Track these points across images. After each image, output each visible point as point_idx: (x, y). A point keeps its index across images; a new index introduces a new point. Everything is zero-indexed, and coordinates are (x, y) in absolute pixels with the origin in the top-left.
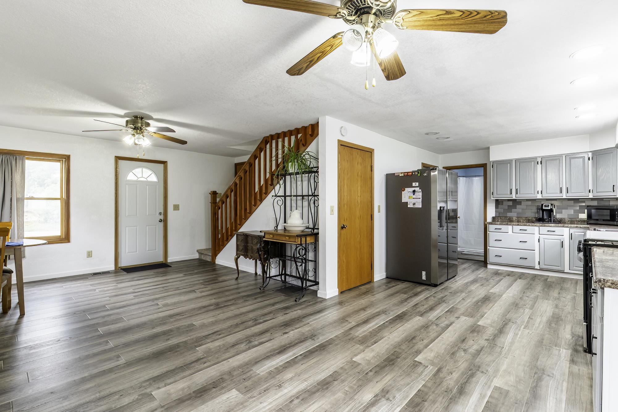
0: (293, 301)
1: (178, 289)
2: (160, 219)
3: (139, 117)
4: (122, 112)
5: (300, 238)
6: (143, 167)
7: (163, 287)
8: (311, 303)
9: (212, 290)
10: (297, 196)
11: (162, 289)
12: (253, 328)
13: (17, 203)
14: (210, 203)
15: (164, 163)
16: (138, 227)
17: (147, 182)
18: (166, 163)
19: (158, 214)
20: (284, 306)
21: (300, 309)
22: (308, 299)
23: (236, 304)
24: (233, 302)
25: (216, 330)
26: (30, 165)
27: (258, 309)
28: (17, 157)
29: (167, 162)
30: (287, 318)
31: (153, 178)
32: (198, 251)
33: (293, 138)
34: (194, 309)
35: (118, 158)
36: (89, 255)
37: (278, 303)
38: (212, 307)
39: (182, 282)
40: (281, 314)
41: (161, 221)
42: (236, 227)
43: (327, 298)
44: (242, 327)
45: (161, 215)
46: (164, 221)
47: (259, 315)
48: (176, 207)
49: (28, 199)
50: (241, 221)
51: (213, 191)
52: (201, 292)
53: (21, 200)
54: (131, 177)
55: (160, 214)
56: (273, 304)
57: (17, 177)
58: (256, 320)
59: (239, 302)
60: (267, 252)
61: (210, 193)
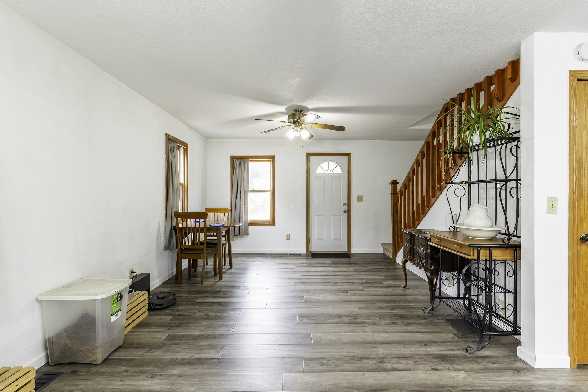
0: (463, 349)
1: (335, 284)
2: (345, 210)
3: (298, 110)
4: (283, 109)
5: (477, 251)
6: (329, 161)
7: (324, 279)
8: (496, 366)
9: (366, 295)
10: (487, 181)
11: (322, 281)
12: (367, 374)
13: (244, 194)
14: (391, 194)
15: (348, 155)
16: (342, 216)
17: (333, 174)
18: (350, 155)
19: (342, 204)
20: (442, 353)
21: (465, 371)
22: (495, 355)
23: (377, 324)
24: (375, 319)
25: (324, 355)
26: (252, 165)
27: (398, 342)
28: (245, 160)
29: (351, 153)
30: (432, 380)
31: (338, 170)
32: (382, 245)
33: (482, 94)
34: (327, 315)
35: (309, 154)
36: (288, 238)
37: (435, 343)
38: (347, 319)
39: (346, 277)
40: (427, 367)
41: (345, 212)
42: (414, 223)
43: (537, 367)
44: (357, 364)
45: (345, 206)
46: (349, 212)
47: (394, 354)
48: (360, 199)
49: (250, 191)
50: (419, 216)
51: (393, 181)
52: (352, 295)
53: (246, 192)
54: (319, 170)
55: (345, 204)
56: (426, 344)
57: (245, 175)
58: (383, 362)
59: (383, 322)
60: (435, 261)
61: (390, 183)
